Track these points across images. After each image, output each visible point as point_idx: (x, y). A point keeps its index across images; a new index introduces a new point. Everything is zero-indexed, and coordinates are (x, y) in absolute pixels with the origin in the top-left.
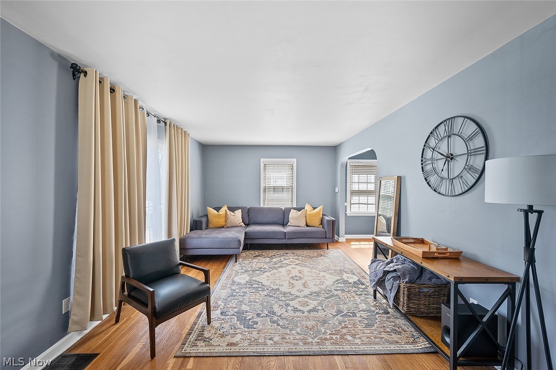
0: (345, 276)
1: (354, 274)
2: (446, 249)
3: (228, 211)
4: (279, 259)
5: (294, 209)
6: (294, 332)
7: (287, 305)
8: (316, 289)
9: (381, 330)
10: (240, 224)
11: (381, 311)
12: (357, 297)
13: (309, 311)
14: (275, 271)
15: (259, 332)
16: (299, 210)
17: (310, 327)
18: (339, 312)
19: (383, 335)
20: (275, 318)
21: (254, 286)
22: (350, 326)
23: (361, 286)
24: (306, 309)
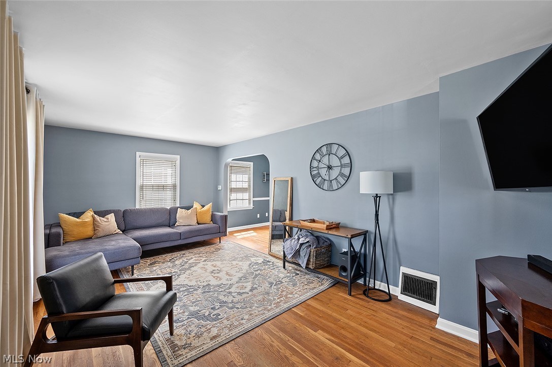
0: (253, 259)
1: (258, 257)
2: (332, 223)
3: (96, 216)
4: (181, 261)
5: (182, 208)
6: (254, 308)
7: (230, 293)
8: (240, 275)
9: (303, 284)
10: (116, 231)
11: (294, 275)
12: (273, 271)
13: (251, 290)
14: (188, 272)
15: (228, 319)
16: (188, 208)
17: (262, 300)
18: (271, 284)
19: (306, 287)
20: (230, 305)
21: (181, 289)
22: (285, 289)
23: (268, 263)
24: (247, 290)
